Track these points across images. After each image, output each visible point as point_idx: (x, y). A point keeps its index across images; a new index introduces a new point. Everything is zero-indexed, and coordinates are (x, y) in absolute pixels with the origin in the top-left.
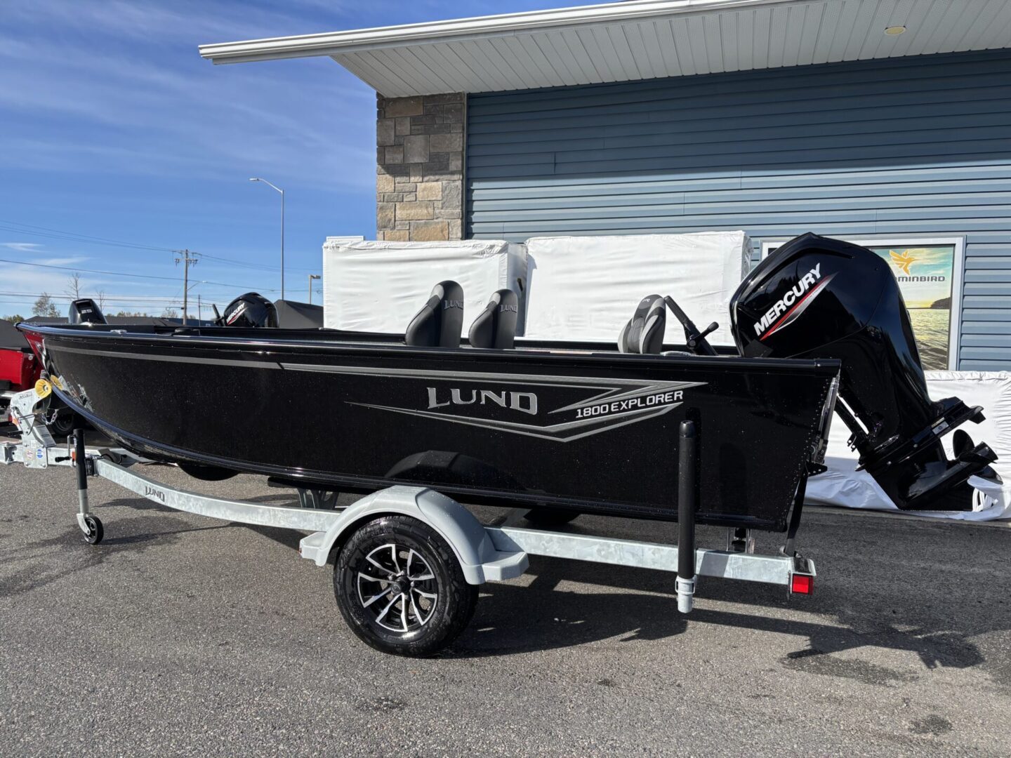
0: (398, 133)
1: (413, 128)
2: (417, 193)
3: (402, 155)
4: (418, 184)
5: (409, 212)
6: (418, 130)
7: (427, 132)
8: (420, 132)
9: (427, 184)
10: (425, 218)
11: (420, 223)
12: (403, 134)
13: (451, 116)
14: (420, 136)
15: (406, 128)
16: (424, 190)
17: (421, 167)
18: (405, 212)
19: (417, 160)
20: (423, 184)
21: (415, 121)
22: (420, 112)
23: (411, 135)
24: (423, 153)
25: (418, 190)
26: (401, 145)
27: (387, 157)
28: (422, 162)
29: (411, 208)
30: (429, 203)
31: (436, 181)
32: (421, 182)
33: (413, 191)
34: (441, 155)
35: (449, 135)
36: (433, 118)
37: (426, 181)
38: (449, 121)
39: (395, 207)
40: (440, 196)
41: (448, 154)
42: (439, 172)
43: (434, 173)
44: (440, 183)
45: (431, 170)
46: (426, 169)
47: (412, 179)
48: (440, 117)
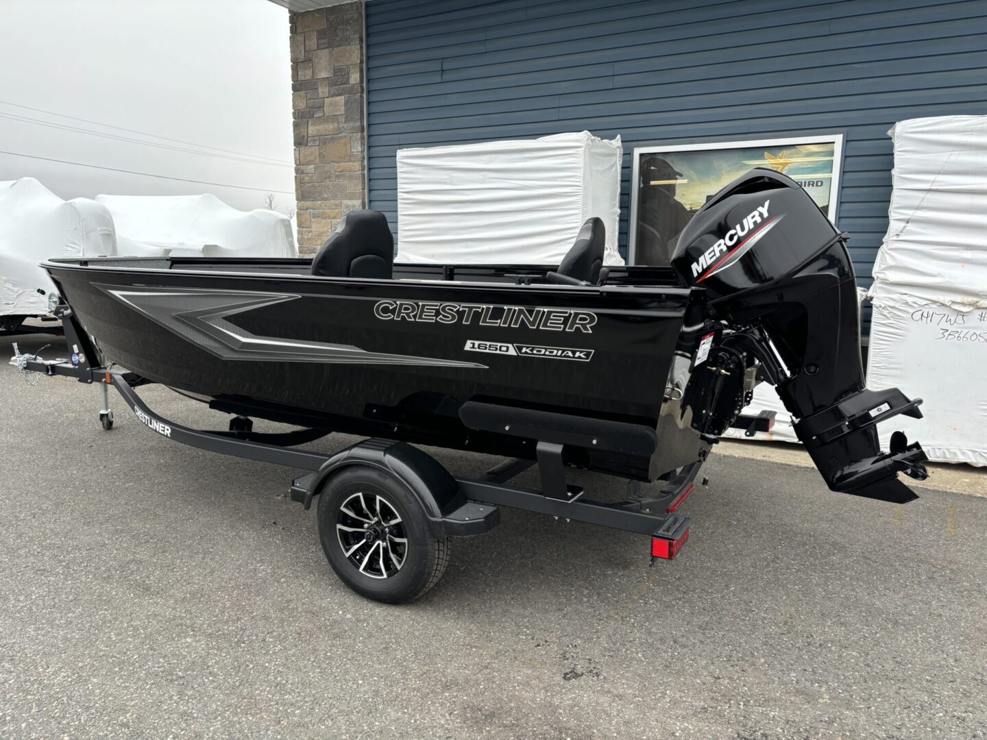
1: (320, 41)
2: (325, 108)
3: (312, 72)
4: (326, 99)
5: (318, 127)
6: (323, 44)
7: (330, 46)
8: (325, 46)
9: (332, 99)
10: (332, 133)
11: (327, 139)
12: (312, 49)
13: (349, 27)
14: (326, 50)
15: (314, 42)
16: (331, 104)
17: (327, 82)
18: (315, 127)
19: (323, 74)
20: (330, 99)
21: (320, 34)
22: (324, 24)
23: (317, 49)
24: (328, 67)
25: (325, 105)
27: (300, 73)
28: (328, 76)
29: (320, 124)
30: (334, 118)
31: (340, 95)
32: (328, 97)
33: (321, 107)
34: (344, 69)
35: (349, 47)
36: (335, 30)
37: (332, 96)
38: (348, 33)
39: (308, 123)
40: (342, 110)
41: (348, 66)
42: (341, 86)
43: (337, 87)
44: (343, 97)
45: (336, 85)
46: (332, 82)
47: (320, 94)
48: (341, 29)
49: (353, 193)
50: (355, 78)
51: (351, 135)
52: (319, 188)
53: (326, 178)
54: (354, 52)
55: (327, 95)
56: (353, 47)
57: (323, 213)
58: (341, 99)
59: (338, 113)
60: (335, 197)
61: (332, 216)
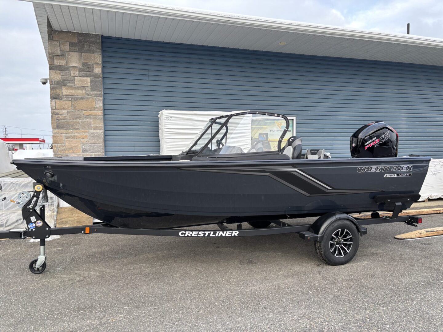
0: (62, 49)
1: (71, 48)
2: (75, 82)
3: (65, 62)
4: (76, 77)
5: (71, 91)
6: (75, 49)
7: (80, 51)
8: (76, 51)
9: (81, 78)
10: (81, 95)
11: (78, 98)
12: (66, 50)
13: (94, 46)
14: (76, 53)
15: (67, 47)
16: (81, 80)
17: (77, 69)
18: (68, 91)
19: (74, 65)
20: (79, 78)
21: (72, 44)
22: (75, 40)
23: (70, 51)
24: (78, 62)
25: (76, 80)
26: (64, 55)
27: (55, 61)
28: (78, 66)
29: (72, 89)
30: (83, 88)
31: (87, 77)
32: (77, 77)
33: (73, 81)
34: (89, 64)
35: (93, 55)
36: (84, 44)
37: (81, 77)
38: (93, 48)
39: (62, 88)
40: (89, 84)
41: (93, 64)
42: (88, 73)
43: (85, 73)
44: (89, 78)
45: (84, 71)
46: (80, 70)
47: (72, 74)
48: (88, 45)
49: (97, 126)
50: (98, 70)
51: (95, 98)
52: (71, 123)
53: (77, 118)
54: (97, 58)
55: (77, 75)
56: (96, 55)
57: (74, 136)
58: (89, 79)
59: (86, 86)
60: (84, 128)
61: (82, 138)
